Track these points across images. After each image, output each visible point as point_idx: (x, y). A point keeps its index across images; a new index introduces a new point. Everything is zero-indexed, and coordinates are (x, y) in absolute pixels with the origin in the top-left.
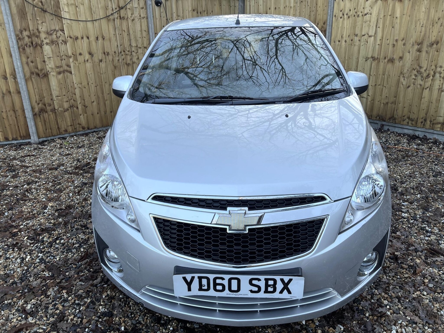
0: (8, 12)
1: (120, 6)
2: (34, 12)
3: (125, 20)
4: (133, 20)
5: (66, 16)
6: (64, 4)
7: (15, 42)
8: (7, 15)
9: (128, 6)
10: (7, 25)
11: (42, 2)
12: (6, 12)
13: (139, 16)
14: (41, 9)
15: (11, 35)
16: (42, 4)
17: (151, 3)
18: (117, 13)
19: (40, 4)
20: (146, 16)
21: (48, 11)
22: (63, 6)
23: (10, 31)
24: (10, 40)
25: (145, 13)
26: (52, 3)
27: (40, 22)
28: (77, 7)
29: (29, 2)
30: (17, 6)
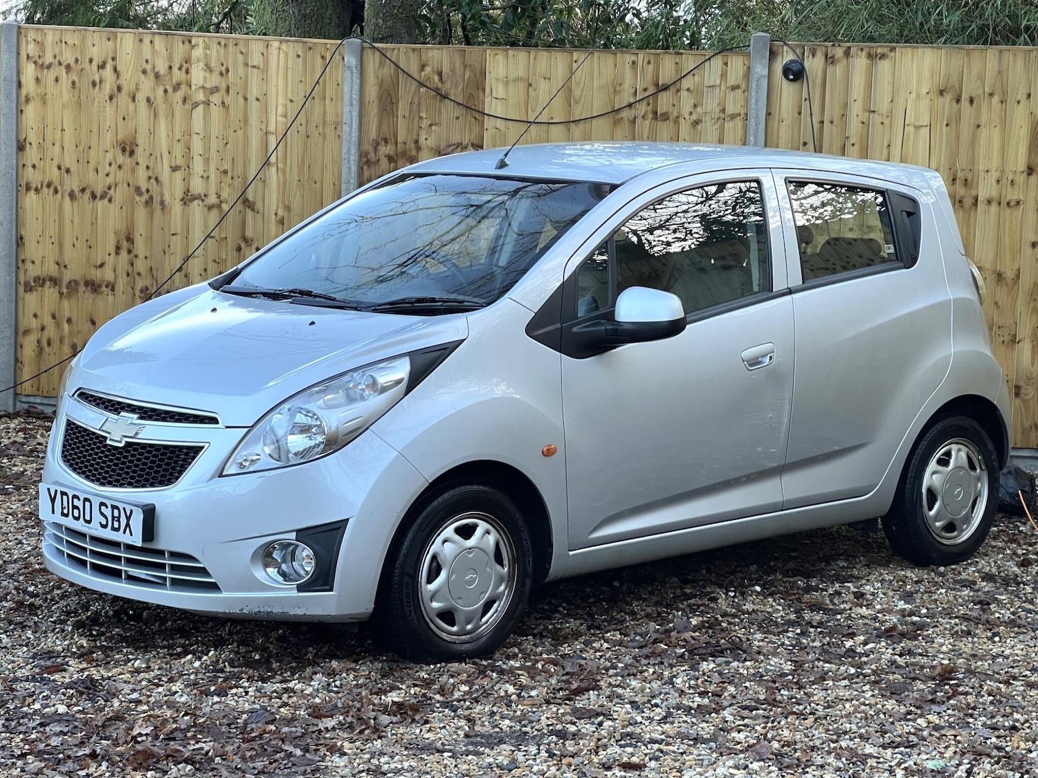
0: (356, 96)
1: (660, 84)
2: (416, 99)
3: (670, 124)
4: (696, 123)
5: (496, 110)
6: (497, 79)
7: (354, 168)
8: (351, 105)
9: (686, 83)
10: (346, 128)
11: (440, 74)
12: (351, 97)
13: (717, 110)
14: (437, 90)
15: (349, 152)
16: (441, 80)
17: (766, 72)
18: (645, 102)
19: (436, 78)
20: (742, 112)
21: (452, 98)
22: (494, 82)
23: (349, 141)
24: (345, 163)
25: (741, 102)
26: (467, 76)
27: (425, 124)
28: (530, 85)
29: (411, 73)
30: (381, 85)
